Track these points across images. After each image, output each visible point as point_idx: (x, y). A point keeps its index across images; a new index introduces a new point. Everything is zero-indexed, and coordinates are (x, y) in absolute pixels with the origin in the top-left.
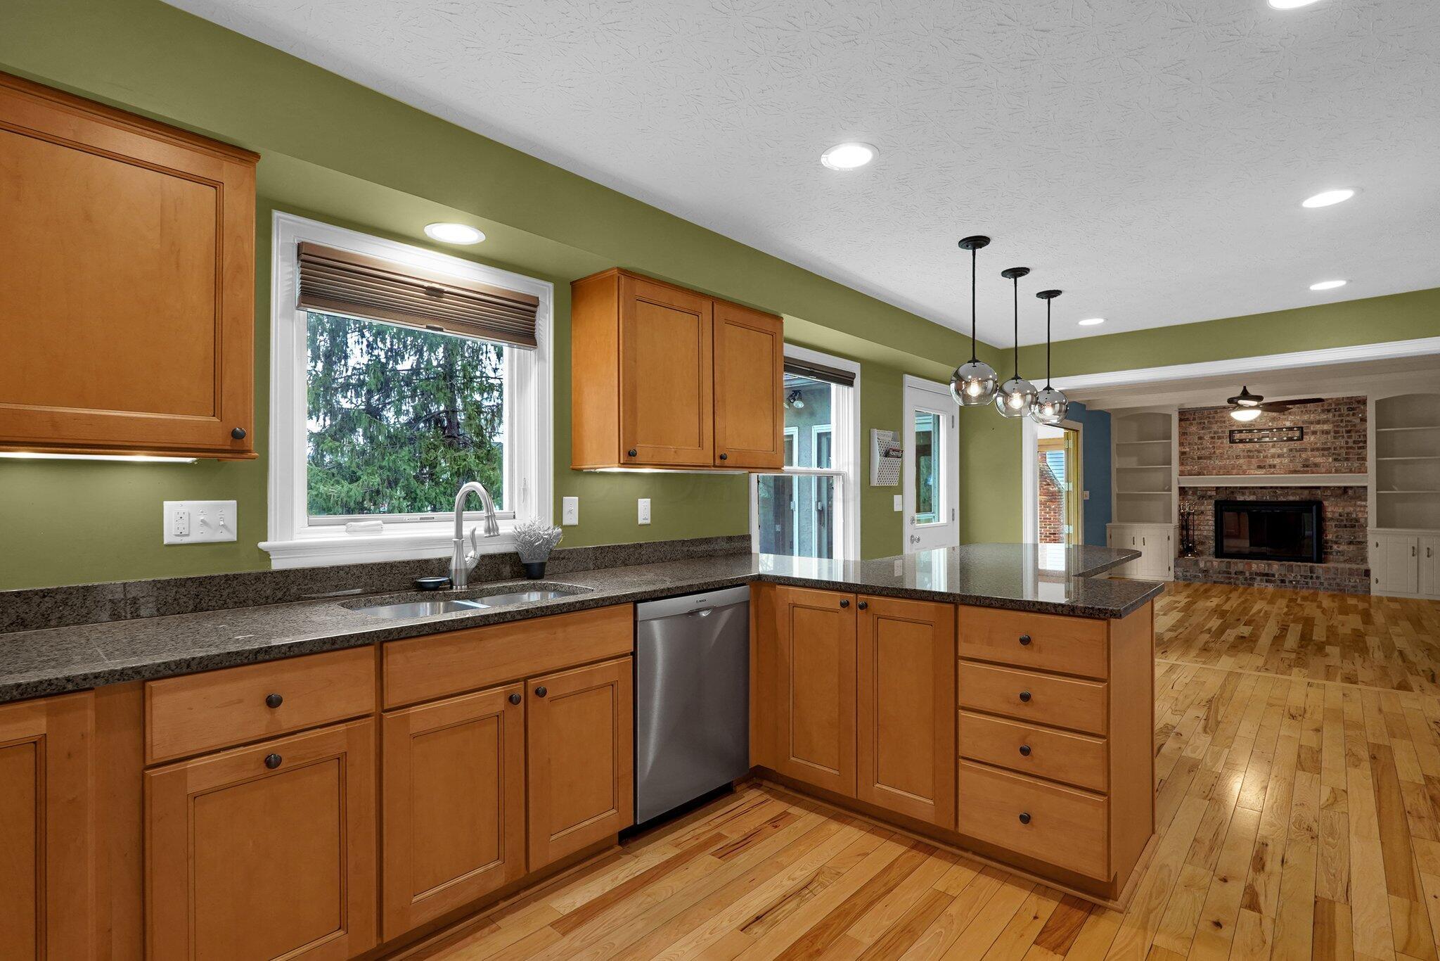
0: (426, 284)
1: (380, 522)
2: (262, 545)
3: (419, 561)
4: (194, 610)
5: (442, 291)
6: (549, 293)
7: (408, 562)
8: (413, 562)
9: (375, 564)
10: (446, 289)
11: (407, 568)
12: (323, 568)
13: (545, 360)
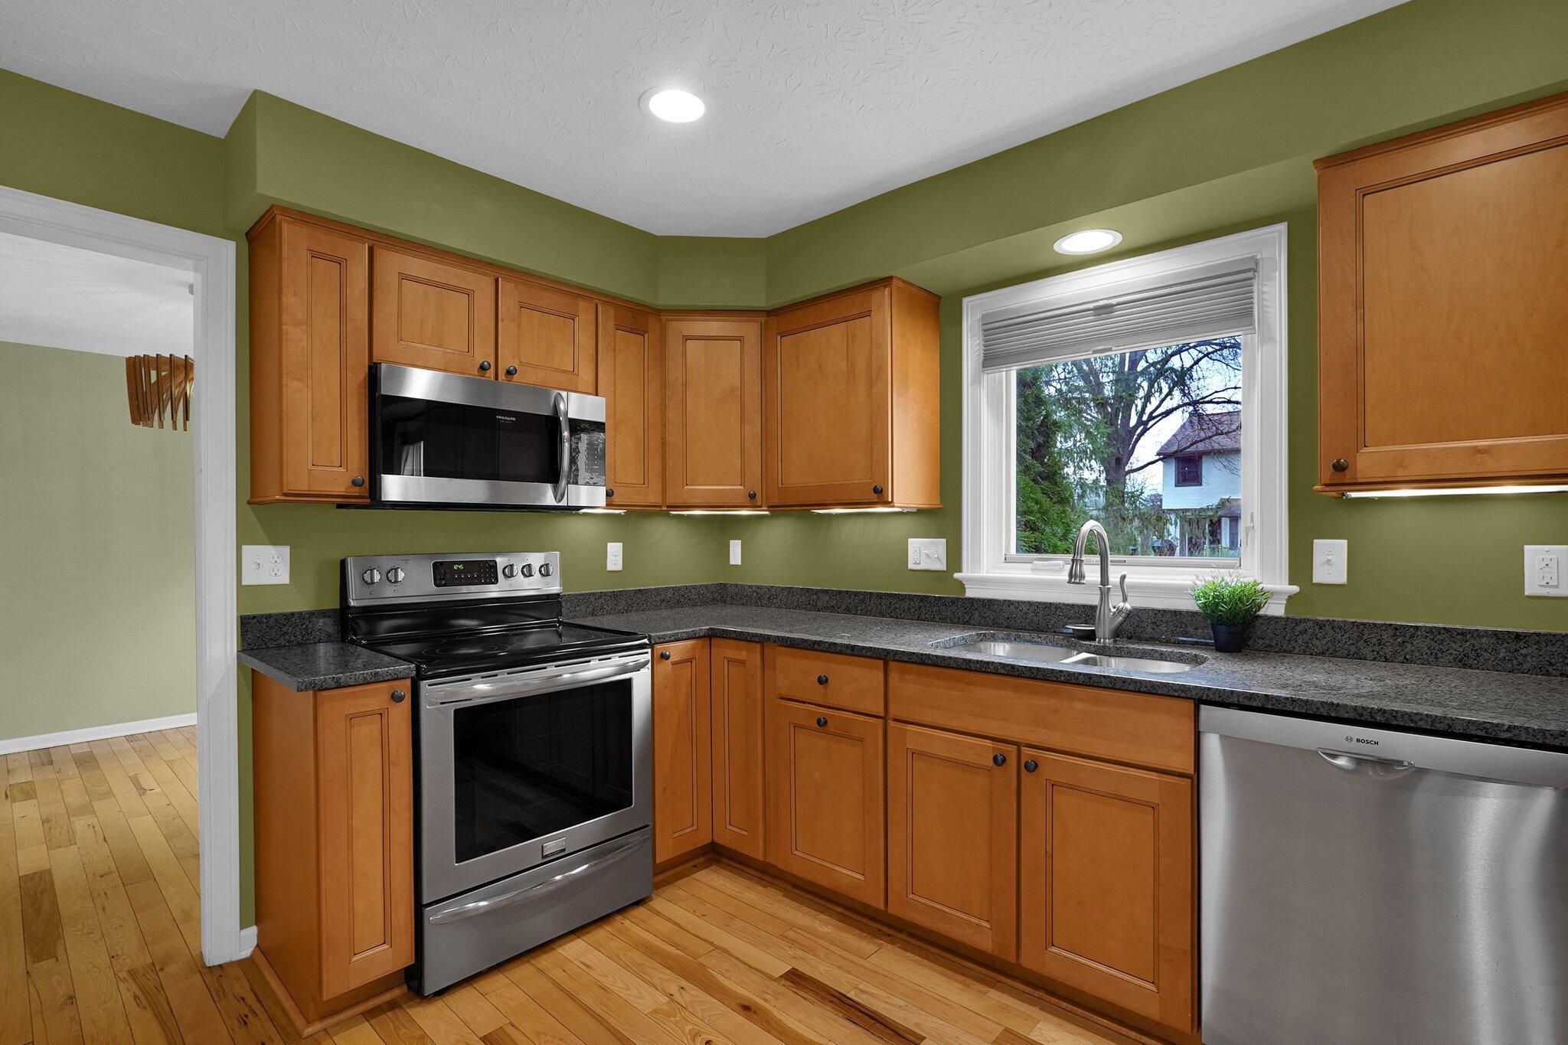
0: (1091, 306)
1: (1061, 562)
2: (956, 575)
3: (1084, 606)
4: (918, 619)
5: (1112, 306)
6: (1280, 241)
7: (1073, 606)
8: (1078, 606)
9: (1040, 603)
10: (1114, 301)
11: (1072, 612)
12: (998, 601)
13: (1273, 340)
